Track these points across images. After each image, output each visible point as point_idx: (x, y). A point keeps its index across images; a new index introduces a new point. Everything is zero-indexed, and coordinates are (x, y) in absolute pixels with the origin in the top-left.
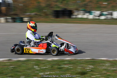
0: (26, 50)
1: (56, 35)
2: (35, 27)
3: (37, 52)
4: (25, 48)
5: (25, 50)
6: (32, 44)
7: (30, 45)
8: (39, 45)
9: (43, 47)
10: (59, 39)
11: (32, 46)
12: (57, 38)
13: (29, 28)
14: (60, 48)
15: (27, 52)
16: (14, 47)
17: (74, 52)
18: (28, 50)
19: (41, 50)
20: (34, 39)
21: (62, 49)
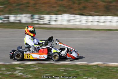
0: (27, 56)
1: (57, 40)
2: (33, 31)
3: (39, 58)
4: (25, 53)
5: (25, 56)
6: (32, 49)
7: (30, 50)
8: (39, 51)
9: (43, 52)
10: (59, 44)
11: (32, 52)
12: (58, 43)
13: (28, 33)
14: (61, 54)
15: (28, 58)
16: (12, 53)
17: (76, 56)
18: (29, 56)
19: (42, 56)
20: (33, 45)
21: (63, 54)
